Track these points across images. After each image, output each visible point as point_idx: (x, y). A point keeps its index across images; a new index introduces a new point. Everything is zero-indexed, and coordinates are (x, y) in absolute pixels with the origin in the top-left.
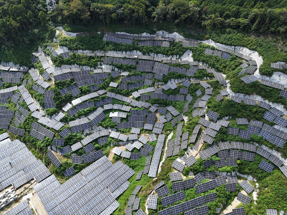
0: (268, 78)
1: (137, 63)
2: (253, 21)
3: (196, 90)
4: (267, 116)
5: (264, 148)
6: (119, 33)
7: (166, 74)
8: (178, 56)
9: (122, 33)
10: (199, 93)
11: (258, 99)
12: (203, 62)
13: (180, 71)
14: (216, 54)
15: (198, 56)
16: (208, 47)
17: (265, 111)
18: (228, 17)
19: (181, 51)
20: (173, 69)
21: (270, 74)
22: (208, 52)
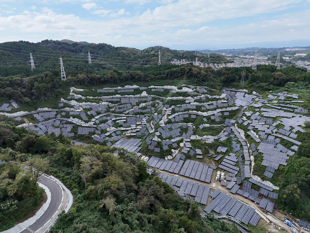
0: (181, 90)
1: (121, 100)
2: (167, 75)
3: (155, 105)
4: (187, 102)
5: (190, 111)
6: (105, 88)
7: (138, 102)
8: (140, 94)
9: (107, 88)
10: (156, 105)
11: (181, 98)
12: (153, 94)
13: (144, 100)
14: (157, 90)
15: (149, 92)
16: (153, 88)
17: (185, 100)
18: (156, 75)
19: (141, 92)
20: (140, 100)
21: (181, 89)
22: (153, 90)
